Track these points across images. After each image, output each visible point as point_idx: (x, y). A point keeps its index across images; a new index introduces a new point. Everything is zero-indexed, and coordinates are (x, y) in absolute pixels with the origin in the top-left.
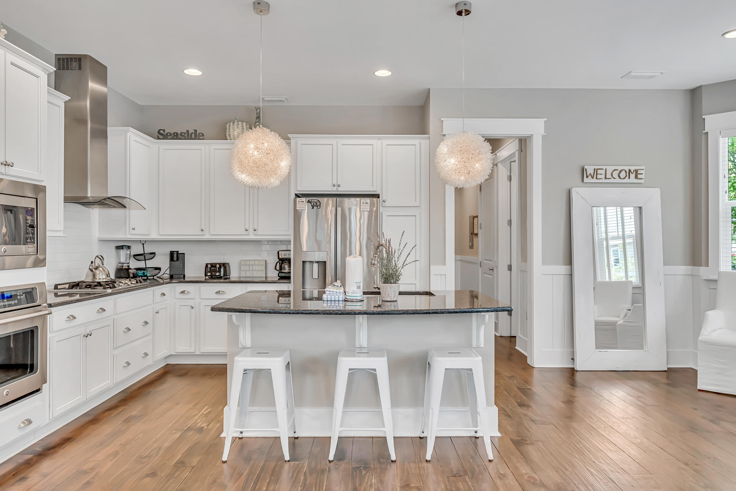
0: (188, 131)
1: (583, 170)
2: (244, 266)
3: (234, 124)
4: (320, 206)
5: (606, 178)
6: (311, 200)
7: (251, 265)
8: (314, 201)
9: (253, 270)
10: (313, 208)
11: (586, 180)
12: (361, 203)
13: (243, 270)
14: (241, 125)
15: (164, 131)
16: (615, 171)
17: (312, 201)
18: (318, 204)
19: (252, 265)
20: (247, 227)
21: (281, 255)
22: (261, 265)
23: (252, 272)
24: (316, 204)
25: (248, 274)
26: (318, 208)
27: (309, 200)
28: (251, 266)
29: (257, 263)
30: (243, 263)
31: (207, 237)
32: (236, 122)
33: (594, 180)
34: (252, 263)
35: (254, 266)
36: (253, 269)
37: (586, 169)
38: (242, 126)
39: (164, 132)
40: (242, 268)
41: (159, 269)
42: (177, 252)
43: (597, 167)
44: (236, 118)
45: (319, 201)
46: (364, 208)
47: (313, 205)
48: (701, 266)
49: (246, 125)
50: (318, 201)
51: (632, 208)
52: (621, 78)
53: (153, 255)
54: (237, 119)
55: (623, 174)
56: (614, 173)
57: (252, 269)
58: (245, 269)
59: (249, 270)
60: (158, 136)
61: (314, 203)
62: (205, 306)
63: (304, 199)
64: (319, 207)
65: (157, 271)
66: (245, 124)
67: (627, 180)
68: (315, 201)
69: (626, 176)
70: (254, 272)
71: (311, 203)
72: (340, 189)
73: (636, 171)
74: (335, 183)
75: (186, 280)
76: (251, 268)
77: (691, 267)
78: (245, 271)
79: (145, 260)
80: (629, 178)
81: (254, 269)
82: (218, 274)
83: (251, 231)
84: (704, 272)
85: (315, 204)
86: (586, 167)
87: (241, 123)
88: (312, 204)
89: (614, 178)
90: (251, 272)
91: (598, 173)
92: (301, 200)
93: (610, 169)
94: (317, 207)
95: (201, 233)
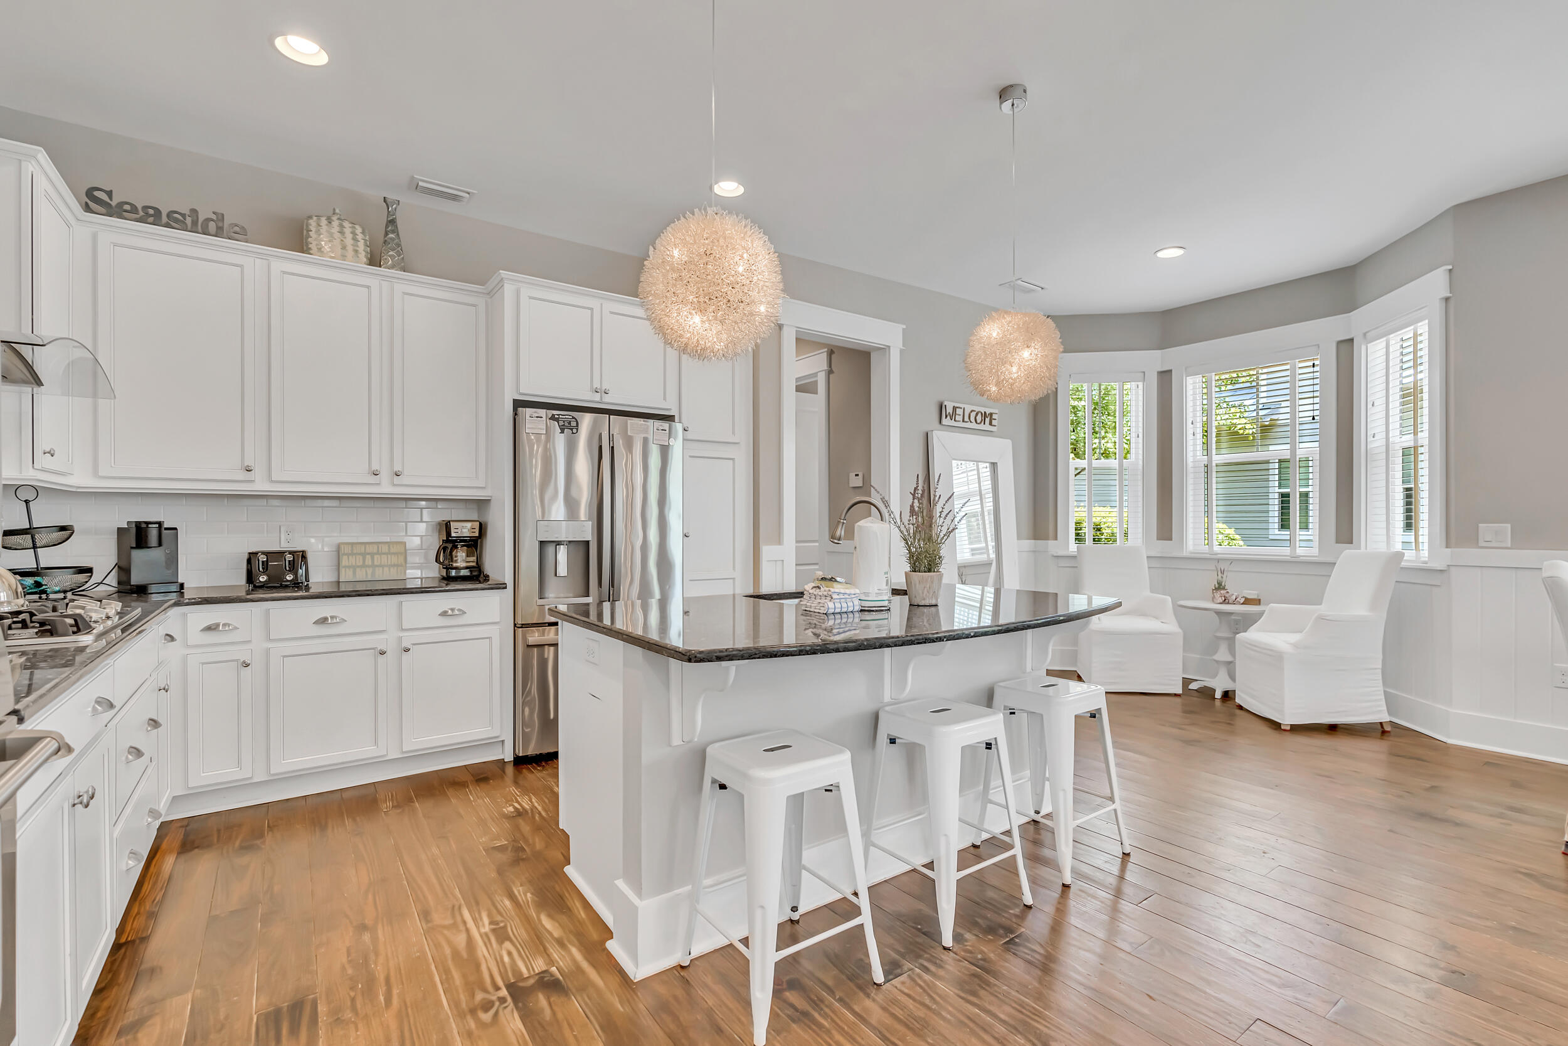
0: (194, 212)
1: (941, 407)
2: (350, 557)
3: (330, 223)
4: (577, 429)
5: (963, 421)
6: (557, 415)
7: (368, 554)
8: (564, 417)
9: (373, 566)
10: (562, 432)
11: (945, 421)
12: (655, 430)
13: (345, 567)
14: (350, 230)
15: (110, 194)
16: (973, 413)
17: (560, 416)
18: (574, 424)
19: (372, 555)
20: (375, 467)
21: (456, 531)
22: (394, 554)
23: (371, 569)
24: (570, 423)
25: (361, 575)
26: (573, 433)
27: (553, 415)
28: (368, 557)
29: (385, 549)
30: (346, 549)
31: (261, 485)
32: (335, 218)
33: (953, 423)
34: (370, 549)
35: (376, 557)
36: (373, 562)
37: (945, 406)
38: (354, 233)
39: (111, 199)
40: (344, 561)
41: (89, 570)
42: (160, 524)
43: (956, 405)
44: (334, 210)
45: (576, 419)
46: (658, 440)
47: (562, 426)
48: (1048, 540)
49: (363, 233)
50: (573, 418)
51: (988, 465)
52: (1000, 285)
53: (66, 533)
54: (337, 214)
55: (979, 418)
56: (972, 414)
57: (370, 563)
58: (354, 564)
59: (364, 566)
60: (86, 203)
61: (564, 421)
62: (284, 656)
63: (542, 412)
64: (575, 431)
65: (82, 578)
66: (359, 230)
67: (981, 427)
68: (567, 417)
69: (982, 420)
70: (377, 569)
71: (557, 420)
72: (607, 398)
73: (991, 414)
74: (596, 385)
75: (188, 595)
76: (368, 561)
77: (1033, 541)
78: (354, 568)
79: (35, 547)
80: (984, 424)
81: (376, 563)
82: (289, 577)
83: (385, 475)
84: (1052, 546)
85: (566, 424)
86: (946, 403)
87: (351, 225)
88: (561, 423)
89: (971, 422)
90: (370, 571)
91: (957, 413)
92: (535, 412)
93: (968, 408)
94: (572, 430)
95: (242, 475)
